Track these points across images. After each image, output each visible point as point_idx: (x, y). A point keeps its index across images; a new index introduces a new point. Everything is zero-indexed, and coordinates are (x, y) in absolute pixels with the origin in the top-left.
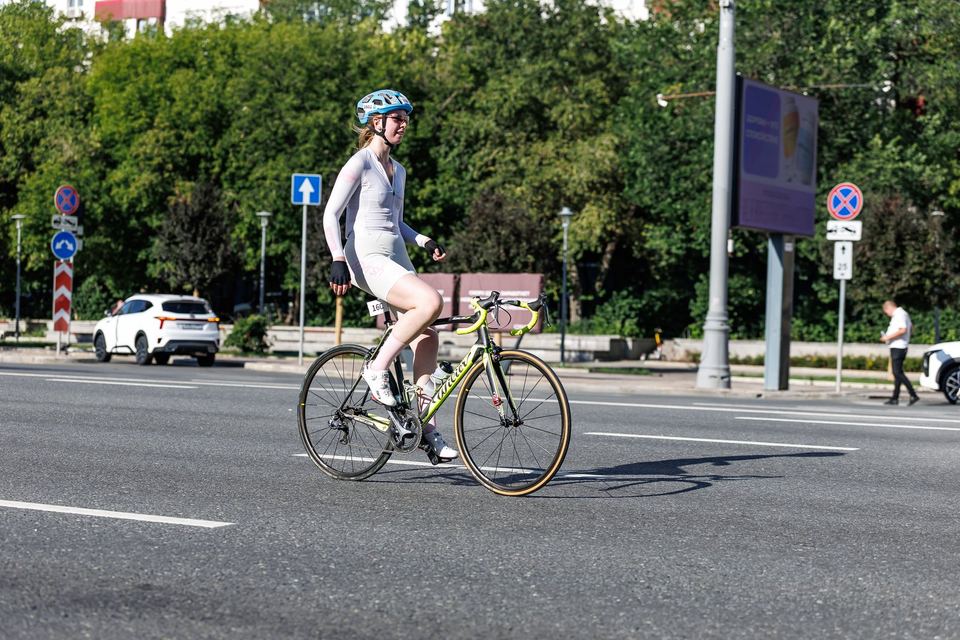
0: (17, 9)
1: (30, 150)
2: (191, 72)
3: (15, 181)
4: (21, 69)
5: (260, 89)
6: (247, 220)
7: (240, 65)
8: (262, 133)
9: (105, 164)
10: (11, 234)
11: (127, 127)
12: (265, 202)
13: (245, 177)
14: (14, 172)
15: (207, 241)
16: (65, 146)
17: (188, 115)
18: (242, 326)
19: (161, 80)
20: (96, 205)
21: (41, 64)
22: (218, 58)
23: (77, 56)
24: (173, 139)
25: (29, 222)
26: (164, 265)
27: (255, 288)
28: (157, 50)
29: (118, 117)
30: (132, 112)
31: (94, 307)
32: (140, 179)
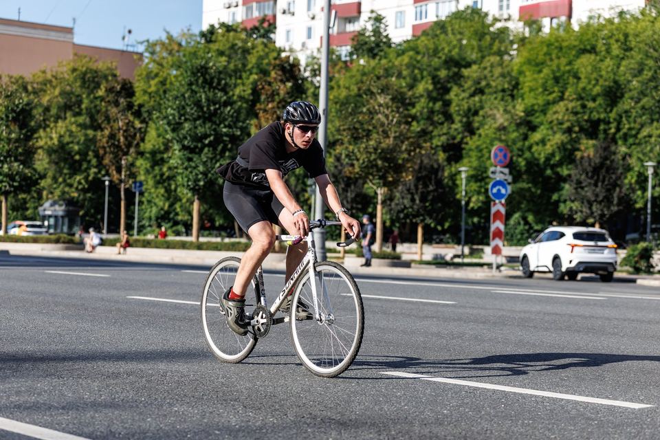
0: (462, 15)
1: (471, 119)
2: (593, 57)
3: (461, 142)
4: (464, 59)
5: (647, 68)
6: (636, 169)
7: (631, 49)
8: (648, 101)
9: (527, 128)
10: (458, 182)
11: (544, 100)
12: (651, 155)
13: (635, 136)
14: (460, 136)
15: (607, 185)
16: (497, 115)
17: (591, 90)
18: (634, 251)
19: (570, 63)
20: (520, 160)
21: (479, 55)
22: (613, 44)
23: (506, 48)
24: (579, 109)
25: (472, 173)
26: (572, 205)
27: (642, 222)
28: (567, 41)
29: (537, 92)
30: (548, 88)
31: (519, 236)
32: (553, 139)
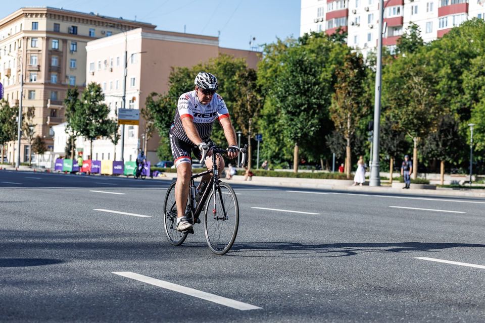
0: (470, 23)
1: (476, 92)
3: (469, 107)
4: (472, 52)
10: (468, 133)
14: (469, 103)
21: (482, 50)
25: (477, 127)
